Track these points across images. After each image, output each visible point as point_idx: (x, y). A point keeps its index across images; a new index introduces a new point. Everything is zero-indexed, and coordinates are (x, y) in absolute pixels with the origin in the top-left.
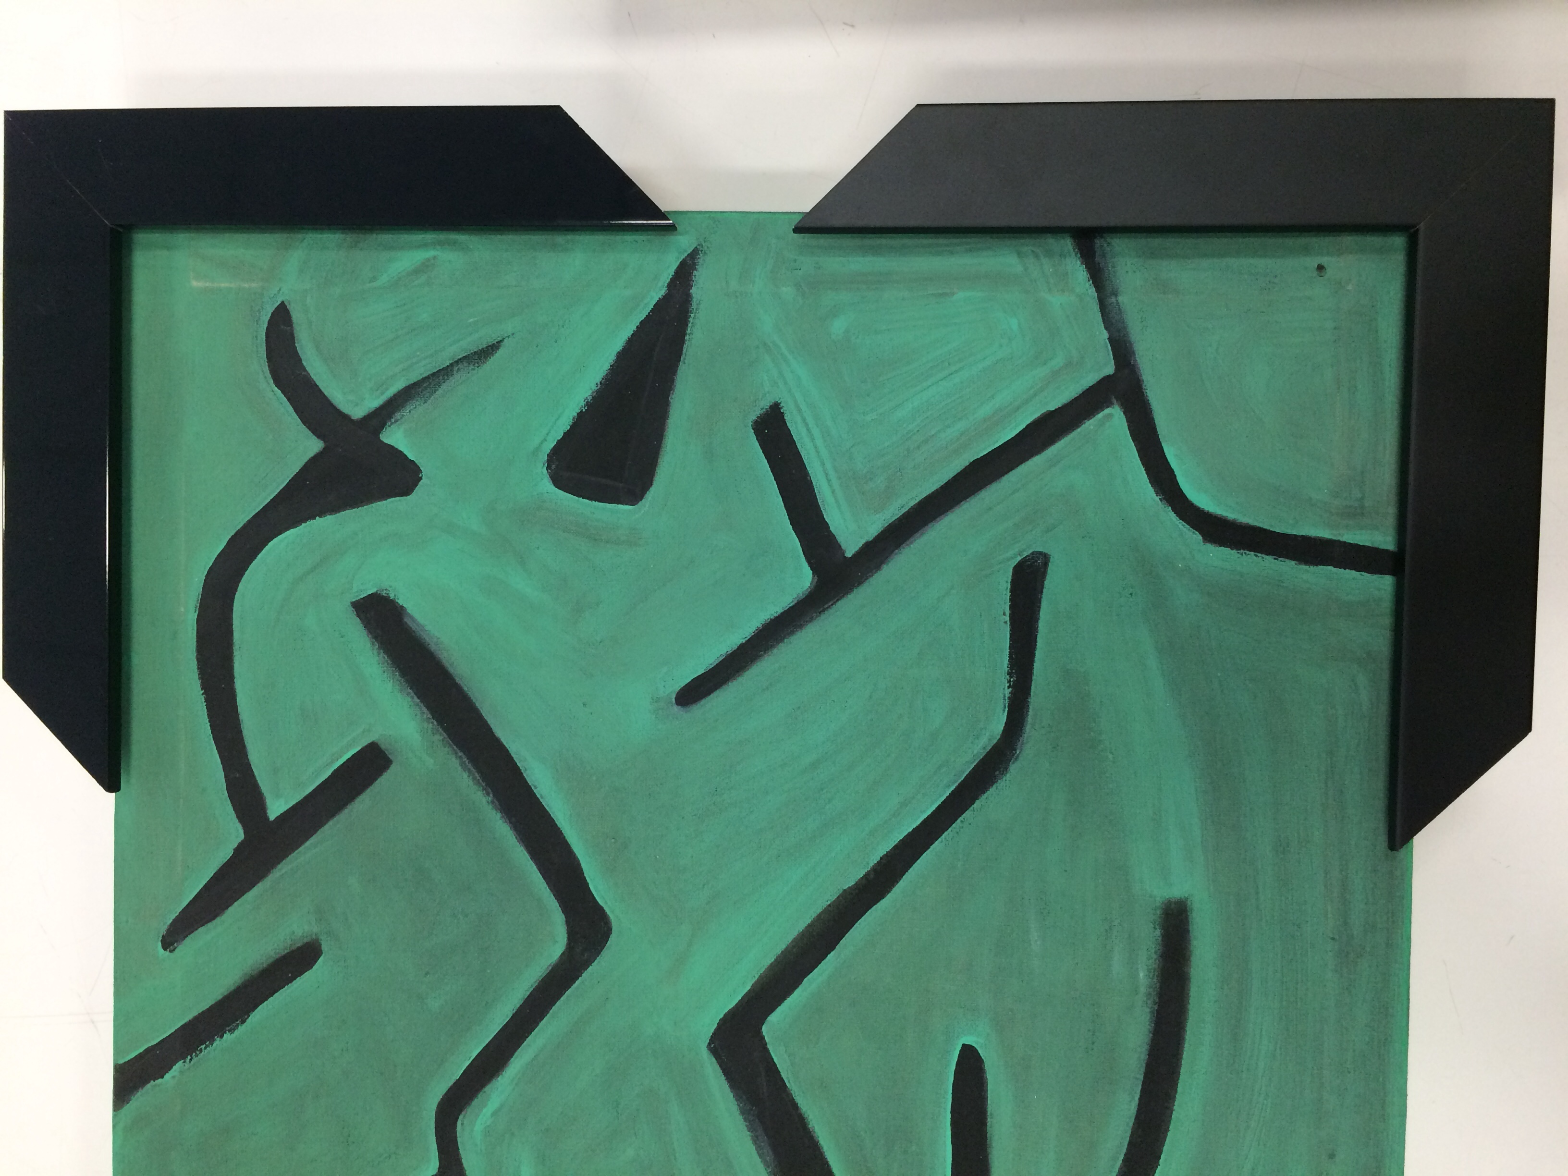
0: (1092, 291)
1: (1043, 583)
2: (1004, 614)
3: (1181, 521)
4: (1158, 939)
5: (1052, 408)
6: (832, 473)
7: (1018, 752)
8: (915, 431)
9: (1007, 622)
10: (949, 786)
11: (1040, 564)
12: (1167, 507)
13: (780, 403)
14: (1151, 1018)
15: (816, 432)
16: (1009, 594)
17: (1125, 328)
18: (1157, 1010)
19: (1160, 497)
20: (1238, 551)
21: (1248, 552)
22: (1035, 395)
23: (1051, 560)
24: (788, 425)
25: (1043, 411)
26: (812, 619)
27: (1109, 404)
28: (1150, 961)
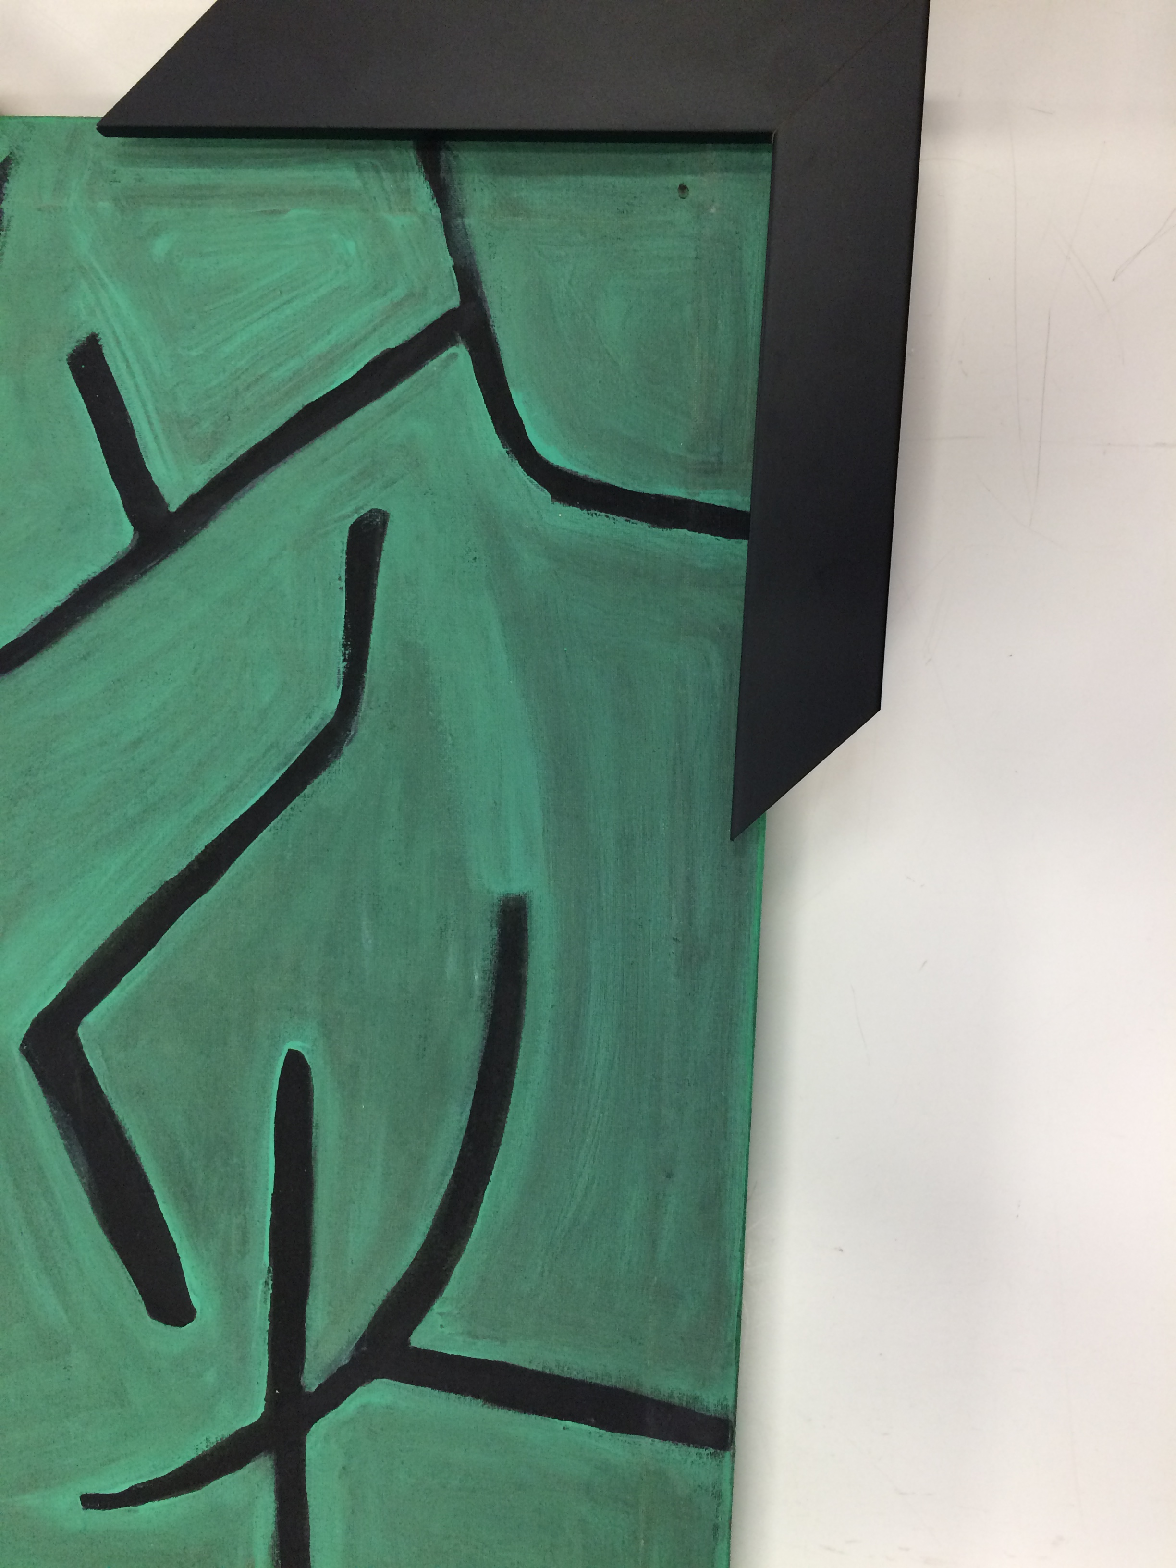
0: (436, 211)
1: (382, 545)
2: (340, 579)
3: (529, 477)
4: (495, 939)
5: (392, 345)
6: (153, 415)
7: (352, 733)
8: (245, 369)
9: (342, 587)
10: (278, 770)
11: (379, 523)
12: (514, 461)
13: (97, 334)
14: (485, 1024)
15: (136, 368)
16: (345, 556)
17: (472, 254)
18: (491, 1015)
19: (507, 450)
20: (588, 512)
21: (598, 513)
22: (375, 330)
23: (391, 519)
24: (106, 359)
25: (382, 349)
26: (132, 582)
27: (454, 343)
28: (486, 962)
